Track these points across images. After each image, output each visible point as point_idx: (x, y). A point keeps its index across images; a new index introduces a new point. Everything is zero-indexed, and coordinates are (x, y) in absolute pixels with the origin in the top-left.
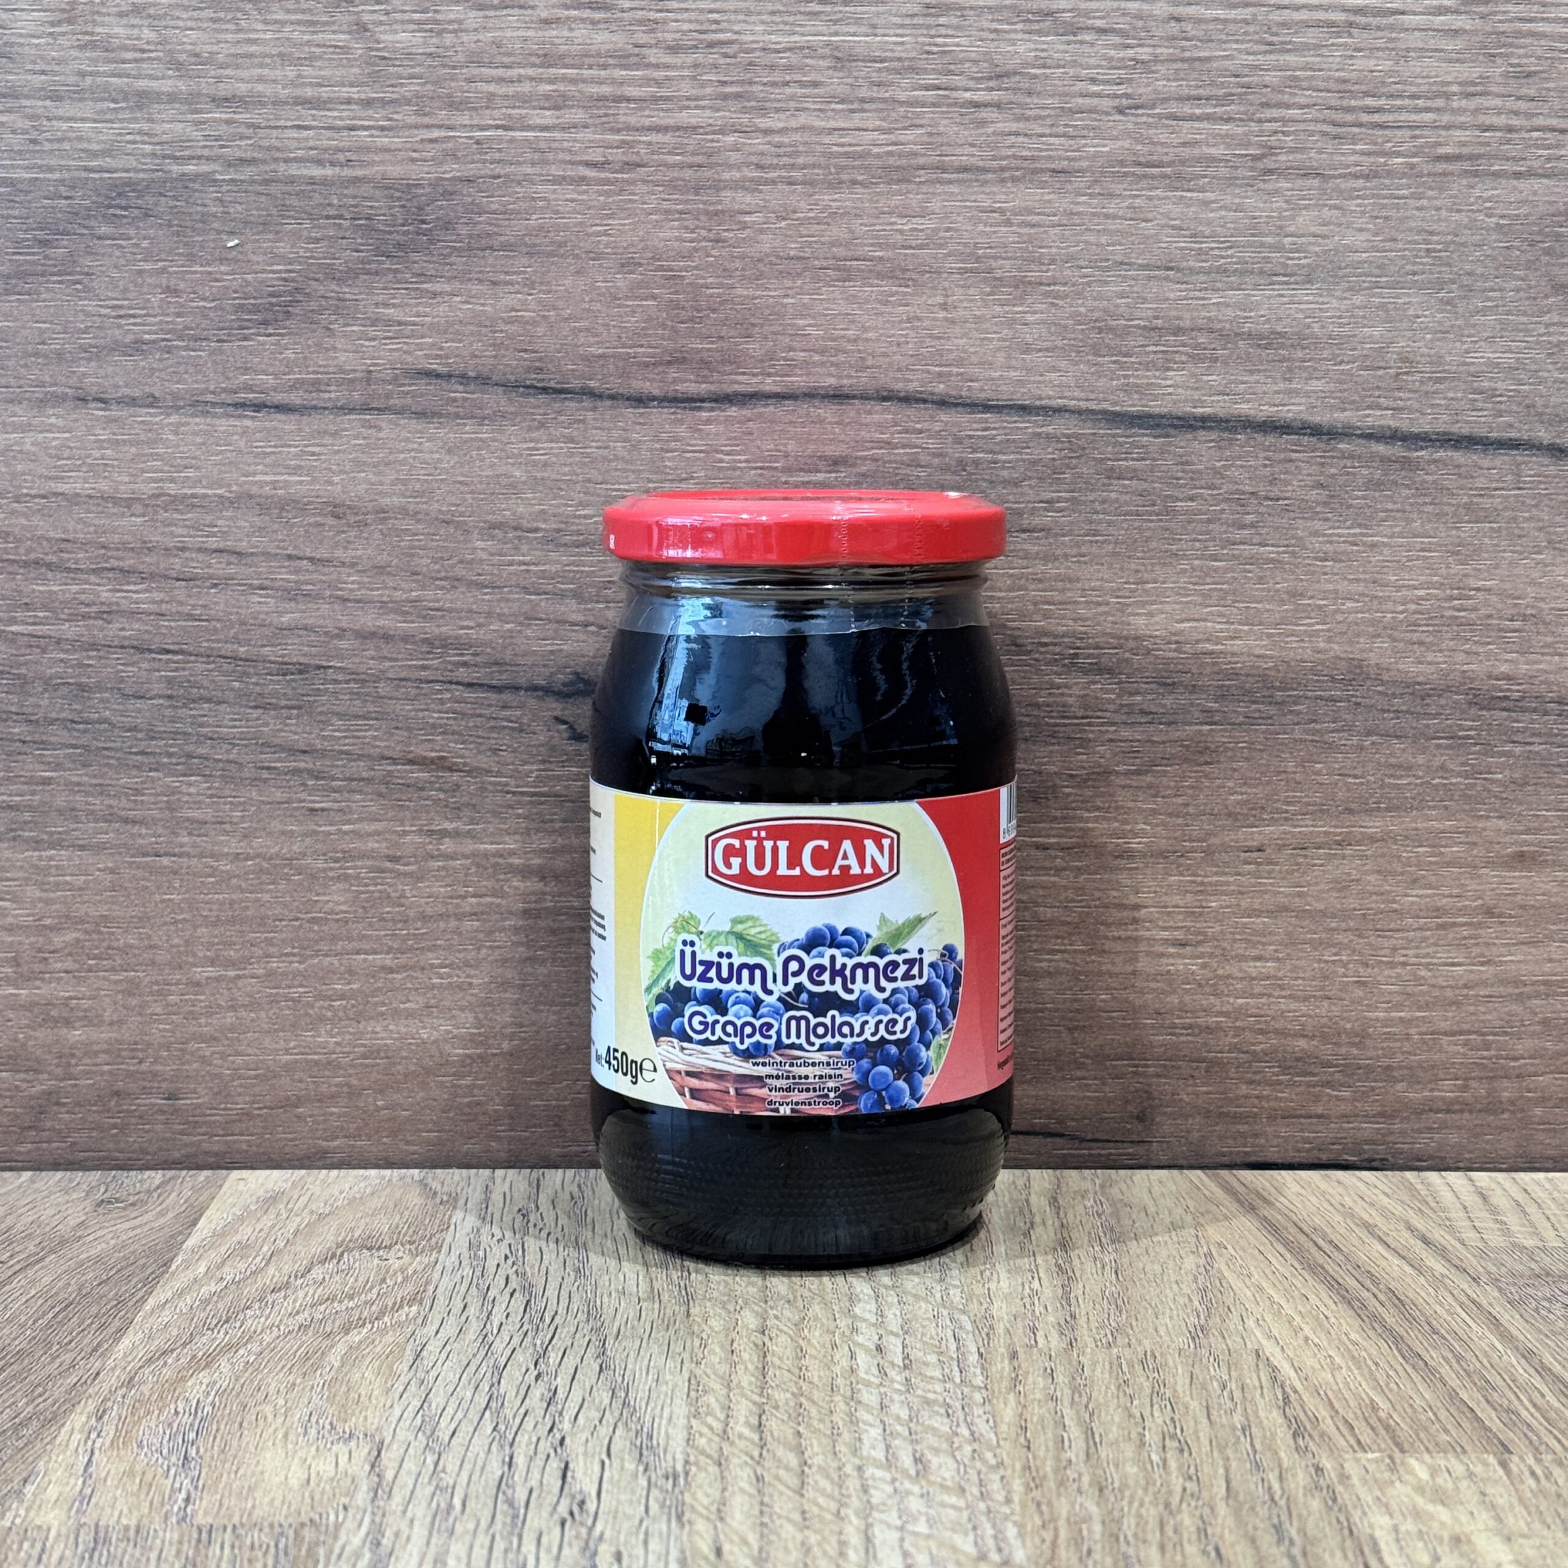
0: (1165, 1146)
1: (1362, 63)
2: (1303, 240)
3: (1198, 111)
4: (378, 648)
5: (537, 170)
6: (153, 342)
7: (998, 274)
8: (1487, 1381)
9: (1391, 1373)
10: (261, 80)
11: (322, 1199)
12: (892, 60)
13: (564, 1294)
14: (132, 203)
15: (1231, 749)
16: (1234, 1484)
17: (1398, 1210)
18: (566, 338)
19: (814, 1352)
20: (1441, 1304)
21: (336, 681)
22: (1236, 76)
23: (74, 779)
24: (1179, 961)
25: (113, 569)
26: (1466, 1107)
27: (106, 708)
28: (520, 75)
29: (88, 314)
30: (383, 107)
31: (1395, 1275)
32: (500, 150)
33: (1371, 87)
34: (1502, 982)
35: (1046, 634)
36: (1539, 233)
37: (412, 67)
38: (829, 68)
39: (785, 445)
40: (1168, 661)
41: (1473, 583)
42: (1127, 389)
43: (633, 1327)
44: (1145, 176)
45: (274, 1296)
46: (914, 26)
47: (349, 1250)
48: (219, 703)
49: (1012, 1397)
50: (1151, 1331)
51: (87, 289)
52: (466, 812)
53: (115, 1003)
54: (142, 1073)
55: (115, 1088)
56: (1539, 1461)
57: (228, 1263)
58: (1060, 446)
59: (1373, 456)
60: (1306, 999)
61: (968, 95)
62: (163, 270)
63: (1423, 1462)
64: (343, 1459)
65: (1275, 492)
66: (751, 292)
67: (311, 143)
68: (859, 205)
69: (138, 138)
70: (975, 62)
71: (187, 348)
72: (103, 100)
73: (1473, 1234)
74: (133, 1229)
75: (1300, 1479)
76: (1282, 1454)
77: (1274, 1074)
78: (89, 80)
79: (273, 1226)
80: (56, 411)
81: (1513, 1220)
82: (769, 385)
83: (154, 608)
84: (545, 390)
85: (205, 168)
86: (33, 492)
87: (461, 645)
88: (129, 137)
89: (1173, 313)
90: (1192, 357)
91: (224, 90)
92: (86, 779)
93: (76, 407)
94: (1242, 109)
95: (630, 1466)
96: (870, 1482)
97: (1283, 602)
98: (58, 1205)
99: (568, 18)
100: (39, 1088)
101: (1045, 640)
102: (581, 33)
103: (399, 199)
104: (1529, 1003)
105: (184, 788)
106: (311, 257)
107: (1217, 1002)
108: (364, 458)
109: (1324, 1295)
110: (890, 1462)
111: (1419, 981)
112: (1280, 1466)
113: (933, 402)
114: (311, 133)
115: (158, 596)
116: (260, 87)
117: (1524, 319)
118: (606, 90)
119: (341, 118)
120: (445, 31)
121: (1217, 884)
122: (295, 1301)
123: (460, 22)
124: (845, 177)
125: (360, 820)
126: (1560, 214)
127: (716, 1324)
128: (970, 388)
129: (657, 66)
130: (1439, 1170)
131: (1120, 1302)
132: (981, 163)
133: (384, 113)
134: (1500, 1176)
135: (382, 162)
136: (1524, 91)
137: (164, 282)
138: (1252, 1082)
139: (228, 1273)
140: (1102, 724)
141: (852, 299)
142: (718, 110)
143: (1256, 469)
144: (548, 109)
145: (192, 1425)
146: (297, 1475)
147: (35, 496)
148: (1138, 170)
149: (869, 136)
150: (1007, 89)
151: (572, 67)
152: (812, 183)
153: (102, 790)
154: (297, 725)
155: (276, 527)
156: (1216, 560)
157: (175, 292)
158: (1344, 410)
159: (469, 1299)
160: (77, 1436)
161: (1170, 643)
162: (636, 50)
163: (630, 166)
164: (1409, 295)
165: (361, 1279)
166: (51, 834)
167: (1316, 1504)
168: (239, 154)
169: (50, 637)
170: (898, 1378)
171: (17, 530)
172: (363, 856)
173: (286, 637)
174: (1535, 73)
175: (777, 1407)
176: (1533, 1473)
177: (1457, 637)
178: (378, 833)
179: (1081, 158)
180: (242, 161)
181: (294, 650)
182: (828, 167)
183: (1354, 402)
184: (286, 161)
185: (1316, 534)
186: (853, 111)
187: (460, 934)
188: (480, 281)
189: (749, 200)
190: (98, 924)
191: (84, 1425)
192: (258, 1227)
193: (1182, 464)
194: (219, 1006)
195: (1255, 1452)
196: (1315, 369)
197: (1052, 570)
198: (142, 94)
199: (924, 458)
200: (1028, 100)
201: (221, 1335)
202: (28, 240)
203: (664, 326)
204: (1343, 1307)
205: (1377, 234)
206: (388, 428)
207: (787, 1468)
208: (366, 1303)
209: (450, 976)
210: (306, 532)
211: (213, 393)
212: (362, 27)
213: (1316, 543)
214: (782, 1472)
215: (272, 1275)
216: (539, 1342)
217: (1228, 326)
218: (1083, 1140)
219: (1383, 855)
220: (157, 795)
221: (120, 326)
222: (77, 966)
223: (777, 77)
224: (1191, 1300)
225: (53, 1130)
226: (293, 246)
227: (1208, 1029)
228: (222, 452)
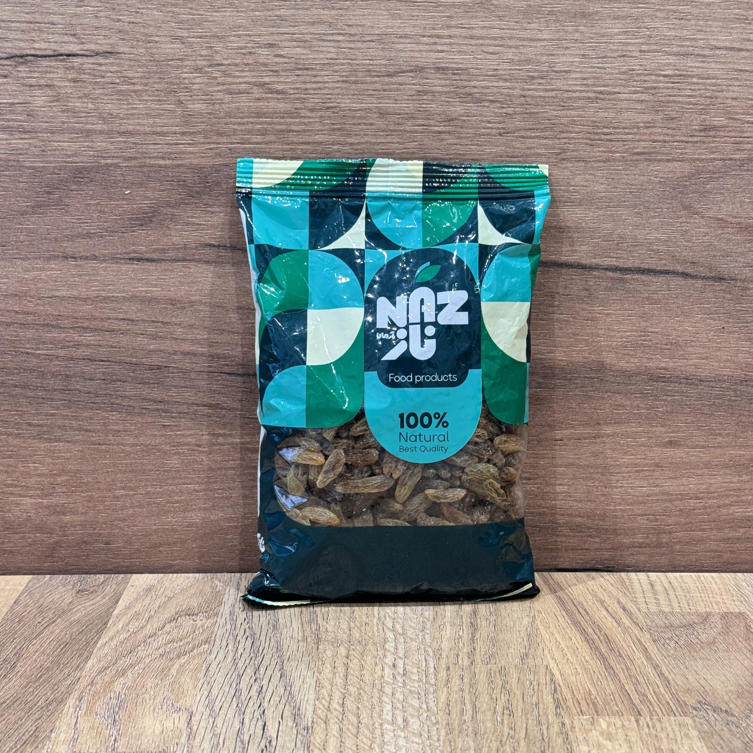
1: (602, 114)
2: (578, 188)
3: (533, 135)
4: (191, 359)
6: (94, 233)
8: (637, 681)
9: (600, 677)
10: (139, 124)
11: (170, 589)
12: (404, 114)
13: (268, 638)
14: (85, 176)
15: (549, 399)
16: (528, 731)
17: (615, 592)
19: (368, 668)
20: (625, 642)
21: (173, 373)
22: (549, 120)
23: (66, 414)
24: (527, 486)
25: (79, 327)
26: (648, 545)
27: (78, 384)
28: (247, 121)
29: (68, 222)
30: (190, 135)
31: (608, 627)
32: (239, 153)
33: (606, 124)
34: (663, 494)
36: (677, 185)
37: (202, 118)
41: (650, 330)
43: (295, 655)
45: (150, 640)
46: (413, 100)
47: (180, 616)
48: (124, 382)
49: (445, 689)
50: (506, 656)
51: (66, 212)
52: (228, 426)
53: (83, 505)
54: (95, 534)
55: (84, 540)
56: (651, 719)
57: (131, 623)
59: (608, 277)
60: (581, 501)
61: (436, 128)
62: (99, 203)
63: (605, 720)
64: (177, 721)
65: (567, 292)
67: (160, 151)
69: (87, 149)
70: (439, 115)
71: (109, 236)
72: (72, 133)
73: (644, 606)
74: (93, 605)
75: (555, 729)
76: (550, 717)
77: (567, 532)
78: (66, 125)
79: (150, 604)
80: (55, 262)
81: (662, 598)
83: (96, 343)
85: (115, 161)
86: (46, 296)
87: (225, 357)
88: (83, 149)
91: (123, 129)
92: (69, 414)
93: (63, 260)
94: (552, 133)
95: (290, 724)
96: (385, 731)
97: (570, 338)
98: (61, 592)
99: (267, 98)
100: (52, 540)
102: (272, 104)
103: (197, 173)
104: (674, 503)
105: (110, 417)
106: (161, 198)
107: (544, 503)
108: (184, 280)
109: (578, 637)
110: (393, 722)
111: (628, 494)
112: (548, 722)
114: (160, 146)
115: (98, 338)
116: (138, 127)
117: (671, 220)
118: (283, 127)
119: (172, 140)
120: (215, 103)
121: (544, 454)
122: (158, 642)
123: (221, 100)
125: (184, 429)
126: (686, 177)
127: (329, 653)
129: (305, 117)
130: (636, 571)
131: (494, 642)
132: (442, 157)
133: (190, 137)
134: (660, 574)
135: (189, 158)
136: (671, 126)
137: (99, 209)
138: (558, 535)
139: (131, 628)
142: (330, 135)
143: (558, 283)
144: (259, 135)
145: (117, 704)
146: (158, 729)
147: (46, 297)
149: (394, 145)
150: (452, 126)
151: (269, 118)
153: (76, 418)
154: (157, 391)
155: (147, 309)
157: (104, 213)
158: (595, 258)
159: (229, 641)
160: (71, 710)
162: (296, 111)
164: (622, 211)
165: (185, 631)
166: (55, 436)
167: (560, 741)
168: (129, 155)
169: (53, 355)
170: (400, 680)
171: (39, 311)
172: (185, 444)
173: (152, 354)
174: (676, 118)
175: (350, 695)
176: (648, 725)
177: (643, 352)
178: (191, 435)
179: (484, 154)
180: (131, 158)
181: (156, 360)
183: (599, 255)
184: (150, 158)
185: (584, 309)
186: (387, 135)
187: (226, 476)
190: (75, 473)
191: (74, 705)
192: (144, 604)
194: (126, 506)
195: (539, 715)
196: (583, 241)
198: (88, 131)
200: (462, 130)
201: (128, 660)
202: (42, 192)
204: (585, 643)
205: (608, 185)
206: (193, 268)
207: (353, 725)
208: (187, 643)
209: (222, 493)
210: (160, 311)
211: (120, 254)
212: (180, 102)
213: (584, 313)
214: (350, 727)
215: (149, 629)
216: (256, 663)
219: (613, 442)
220: (99, 420)
221: (81, 227)
222: (67, 490)
223: (355, 121)
224: (523, 640)
225: (58, 557)
226: (153, 193)
227: (540, 514)
228: (124, 278)
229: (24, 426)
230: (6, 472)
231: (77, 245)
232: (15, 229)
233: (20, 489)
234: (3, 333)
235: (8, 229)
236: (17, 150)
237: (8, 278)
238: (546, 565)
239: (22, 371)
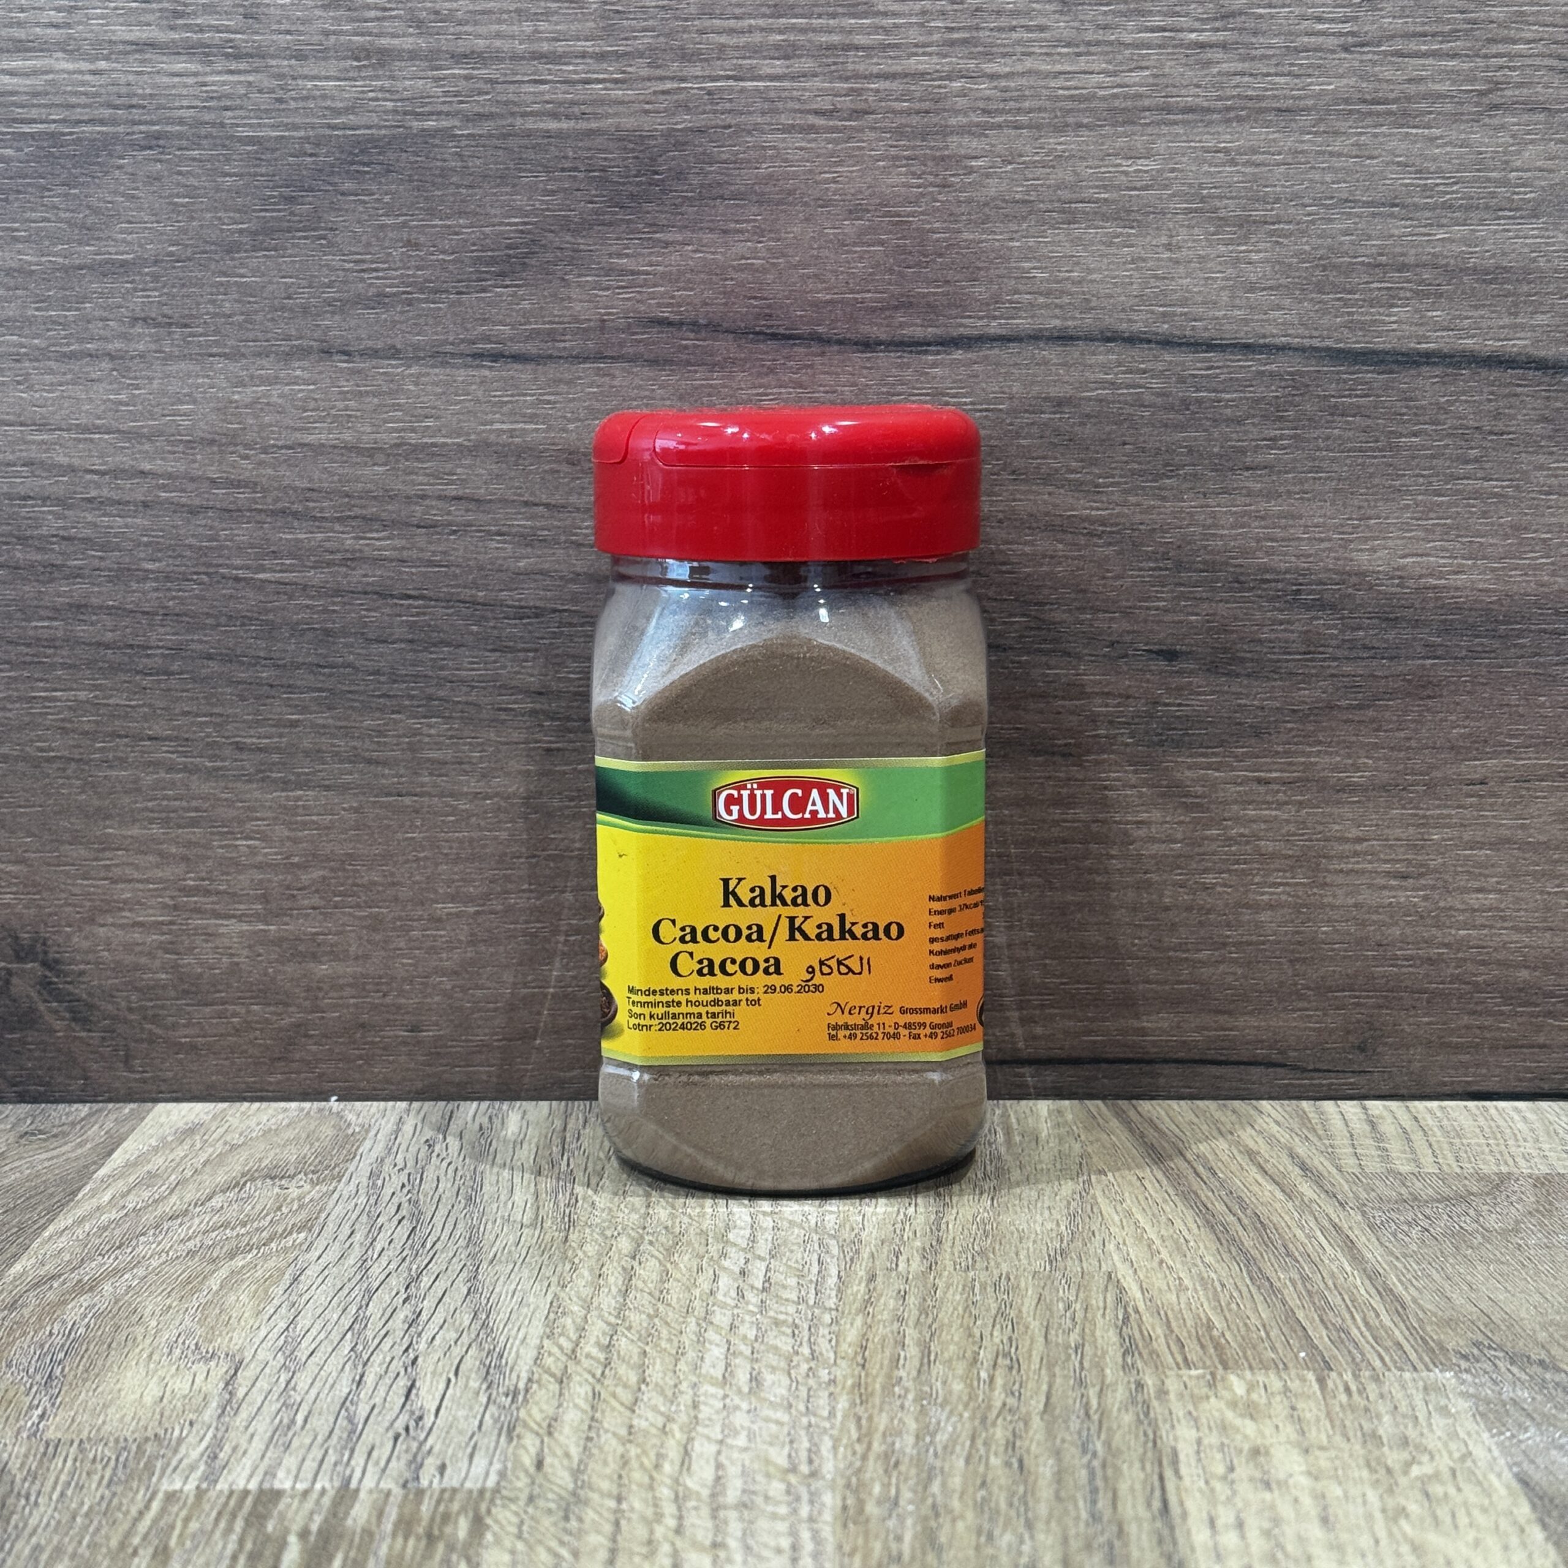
0: (1386, 1076)
2: (1529, 174)
3: (1424, 48)
5: (768, 118)
6: (394, 295)
7: (1223, 213)
10: (498, 35)
14: (374, 158)
15: (1454, 683)
18: (795, 284)
22: (1462, 12)
23: (320, 721)
24: (1400, 893)
25: (356, 517)
27: (350, 653)
28: (750, 26)
29: (332, 269)
30: (617, 61)
32: (731, 101)
35: (1267, 571)
37: (645, 20)
38: (1055, 12)
39: (1010, 387)
40: (1390, 596)
42: (1350, 326)
44: (1370, 114)
48: (458, 646)
51: (330, 244)
53: (360, 938)
54: (387, 1006)
55: (361, 1021)
58: (1283, 384)
60: (1529, 930)
61: (1193, 36)
62: (405, 224)
65: (1500, 426)
66: (977, 236)
67: (547, 97)
68: (1084, 147)
69: (380, 95)
71: (427, 301)
72: (345, 58)
77: (1496, 1005)
78: (333, 38)
80: (301, 363)
82: (994, 327)
83: (394, 554)
84: (774, 336)
85: (445, 123)
86: (280, 443)
88: (371, 95)
89: (1398, 250)
90: (1417, 292)
91: (462, 46)
92: (330, 721)
93: (321, 360)
94: (1468, 44)
97: (1506, 536)
100: (287, 1021)
101: (1268, 577)
103: (633, 150)
105: (425, 730)
106: (548, 210)
107: (1439, 934)
108: (597, 405)
113: (1157, 343)
114: (547, 87)
115: (397, 543)
116: (498, 43)
118: (835, 38)
119: (575, 72)
121: (1440, 816)
124: (1070, 120)
128: (1193, 328)
129: (885, 14)
132: (1205, 104)
133: (618, 66)
135: (615, 115)
137: (405, 236)
138: (1474, 1013)
140: (1324, 660)
141: (1076, 241)
142: (945, 56)
143: (1481, 403)
144: (778, 59)
147: (282, 448)
148: (1363, 107)
149: (1096, 79)
150: (1233, 29)
151: (803, 16)
152: (1039, 127)
153: (346, 732)
154: (532, 667)
155: (513, 474)
156: (1439, 495)
157: (417, 246)
161: (1392, 578)
163: (858, 113)
166: (299, 775)
168: (476, 109)
169: (296, 584)
171: (264, 480)
173: (522, 581)
179: (1305, 97)
180: (480, 116)
181: (530, 594)
182: (1054, 110)
184: (524, 115)
185: (1541, 468)
186: (1079, 55)
188: (711, 230)
189: (975, 144)
193: (1406, 399)
194: (459, 941)
196: (1541, 303)
197: (1274, 507)
198: (384, 52)
199: (1148, 398)
200: (1254, 40)
202: (274, 197)
203: (891, 271)
206: (621, 376)
210: (543, 479)
211: (452, 344)
213: (1540, 477)
217: (1452, 262)
218: (1304, 1070)
220: (399, 736)
221: (362, 280)
222: (323, 903)
223: (1004, 22)
225: (302, 1060)
226: (530, 199)
227: (1430, 961)
228: (460, 402)
229: (227, 752)
230: (185, 859)
231: (353, 323)
232: (212, 286)
233: (215, 899)
234: (182, 532)
235: (195, 285)
236: (219, 98)
237: (195, 402)
238: (1445, 1084)
239: (223, 620)
